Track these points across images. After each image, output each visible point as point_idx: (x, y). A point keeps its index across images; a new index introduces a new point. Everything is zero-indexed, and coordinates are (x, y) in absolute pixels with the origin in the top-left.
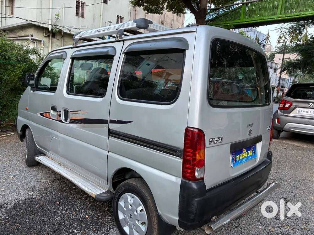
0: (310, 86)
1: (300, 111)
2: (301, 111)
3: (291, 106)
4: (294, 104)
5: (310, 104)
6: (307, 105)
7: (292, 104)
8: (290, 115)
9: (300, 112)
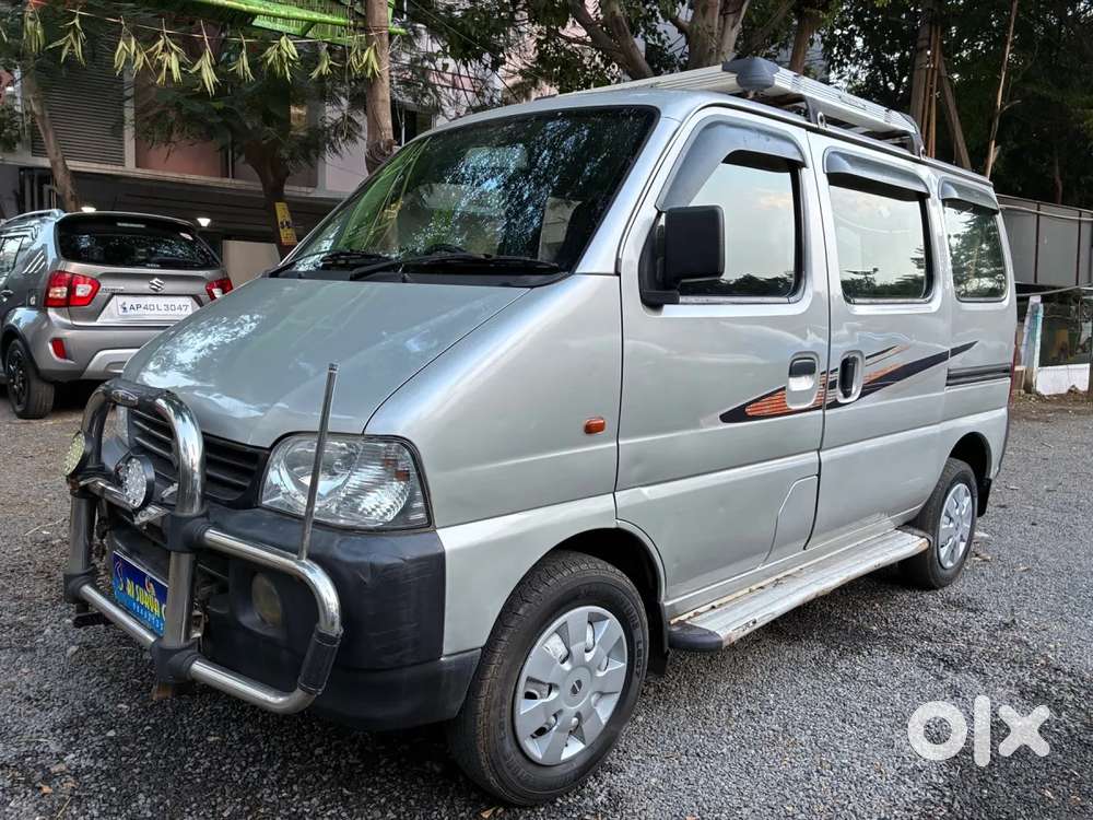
0: (119, 224)
1: (128, 306)
2: (132, 308)
3: (97, 291)
4: (107, 285)
5: (154, 281)
6: (145, 286)
7: (99, 285)
8: (98, 323)
9: (128, 309)
